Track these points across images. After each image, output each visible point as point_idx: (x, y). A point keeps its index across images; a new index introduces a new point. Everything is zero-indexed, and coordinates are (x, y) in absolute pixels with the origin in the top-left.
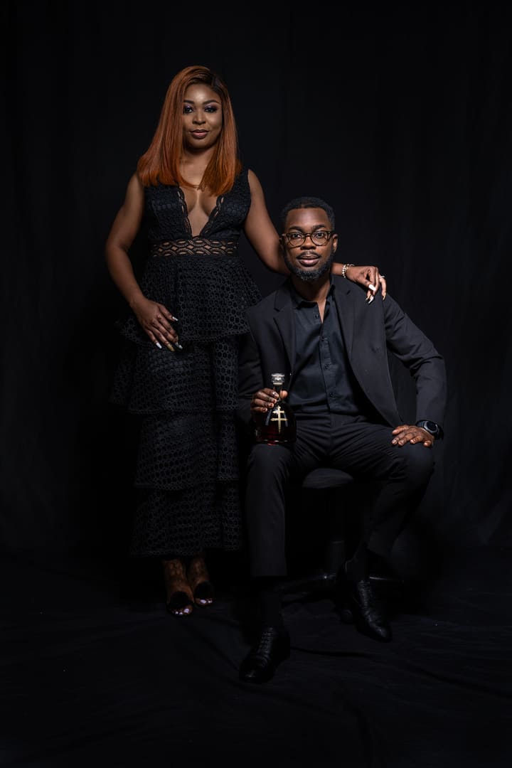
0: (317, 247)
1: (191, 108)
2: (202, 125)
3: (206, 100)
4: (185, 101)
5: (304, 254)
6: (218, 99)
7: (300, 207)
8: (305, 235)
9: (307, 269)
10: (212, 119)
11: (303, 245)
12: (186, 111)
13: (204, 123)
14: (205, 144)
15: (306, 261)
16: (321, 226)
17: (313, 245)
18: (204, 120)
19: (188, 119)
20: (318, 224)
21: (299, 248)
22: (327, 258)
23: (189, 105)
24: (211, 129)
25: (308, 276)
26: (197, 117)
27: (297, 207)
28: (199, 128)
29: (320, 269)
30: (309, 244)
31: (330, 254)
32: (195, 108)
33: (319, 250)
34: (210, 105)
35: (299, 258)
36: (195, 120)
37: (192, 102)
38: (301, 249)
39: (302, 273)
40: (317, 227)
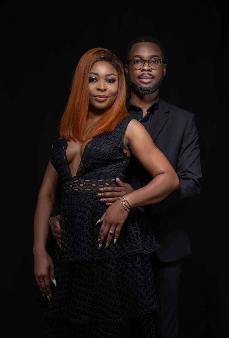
0: (153, 70)
1: (95, 79)
2: (103, 93)
3: (108, 73)
4: (91, 73)
5: (143, 75)
6: (116, 74)
7: (142, 42)
8: (144, 62)
9: (144, 86)
10: (112, 88)
11: (142, 68)
12: (91, 80)
13: (105, 90)
14: (105, 106)
15: (144, 80)
16: (155, 56)
17: (150, 69)
18: (106, 88)
19: (92, 87)
20: (154, 54)
21: (140, 70)
22: (159, 79)
23: (94, 76)
24: (110, 95)
25: (145, 90)
26: (100, 85)
27: (139, 41)
28: (102, 94)
29: (153, 87)
30: (146, 68)
31: (160, 76)
32: (99, 79)
33: (154, 72)
34: (109, 78)
35: (139, 77)
36: (99, 88)
37: (97, 74)
38: (141, 71)
39: (141, 88)
40: (152, 57)
